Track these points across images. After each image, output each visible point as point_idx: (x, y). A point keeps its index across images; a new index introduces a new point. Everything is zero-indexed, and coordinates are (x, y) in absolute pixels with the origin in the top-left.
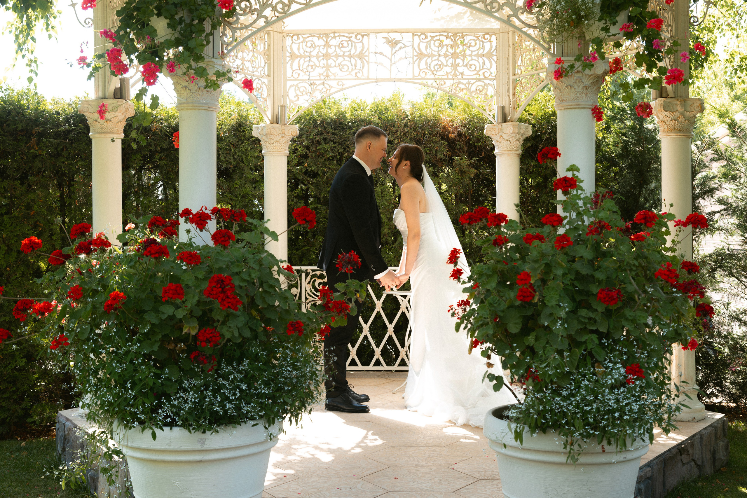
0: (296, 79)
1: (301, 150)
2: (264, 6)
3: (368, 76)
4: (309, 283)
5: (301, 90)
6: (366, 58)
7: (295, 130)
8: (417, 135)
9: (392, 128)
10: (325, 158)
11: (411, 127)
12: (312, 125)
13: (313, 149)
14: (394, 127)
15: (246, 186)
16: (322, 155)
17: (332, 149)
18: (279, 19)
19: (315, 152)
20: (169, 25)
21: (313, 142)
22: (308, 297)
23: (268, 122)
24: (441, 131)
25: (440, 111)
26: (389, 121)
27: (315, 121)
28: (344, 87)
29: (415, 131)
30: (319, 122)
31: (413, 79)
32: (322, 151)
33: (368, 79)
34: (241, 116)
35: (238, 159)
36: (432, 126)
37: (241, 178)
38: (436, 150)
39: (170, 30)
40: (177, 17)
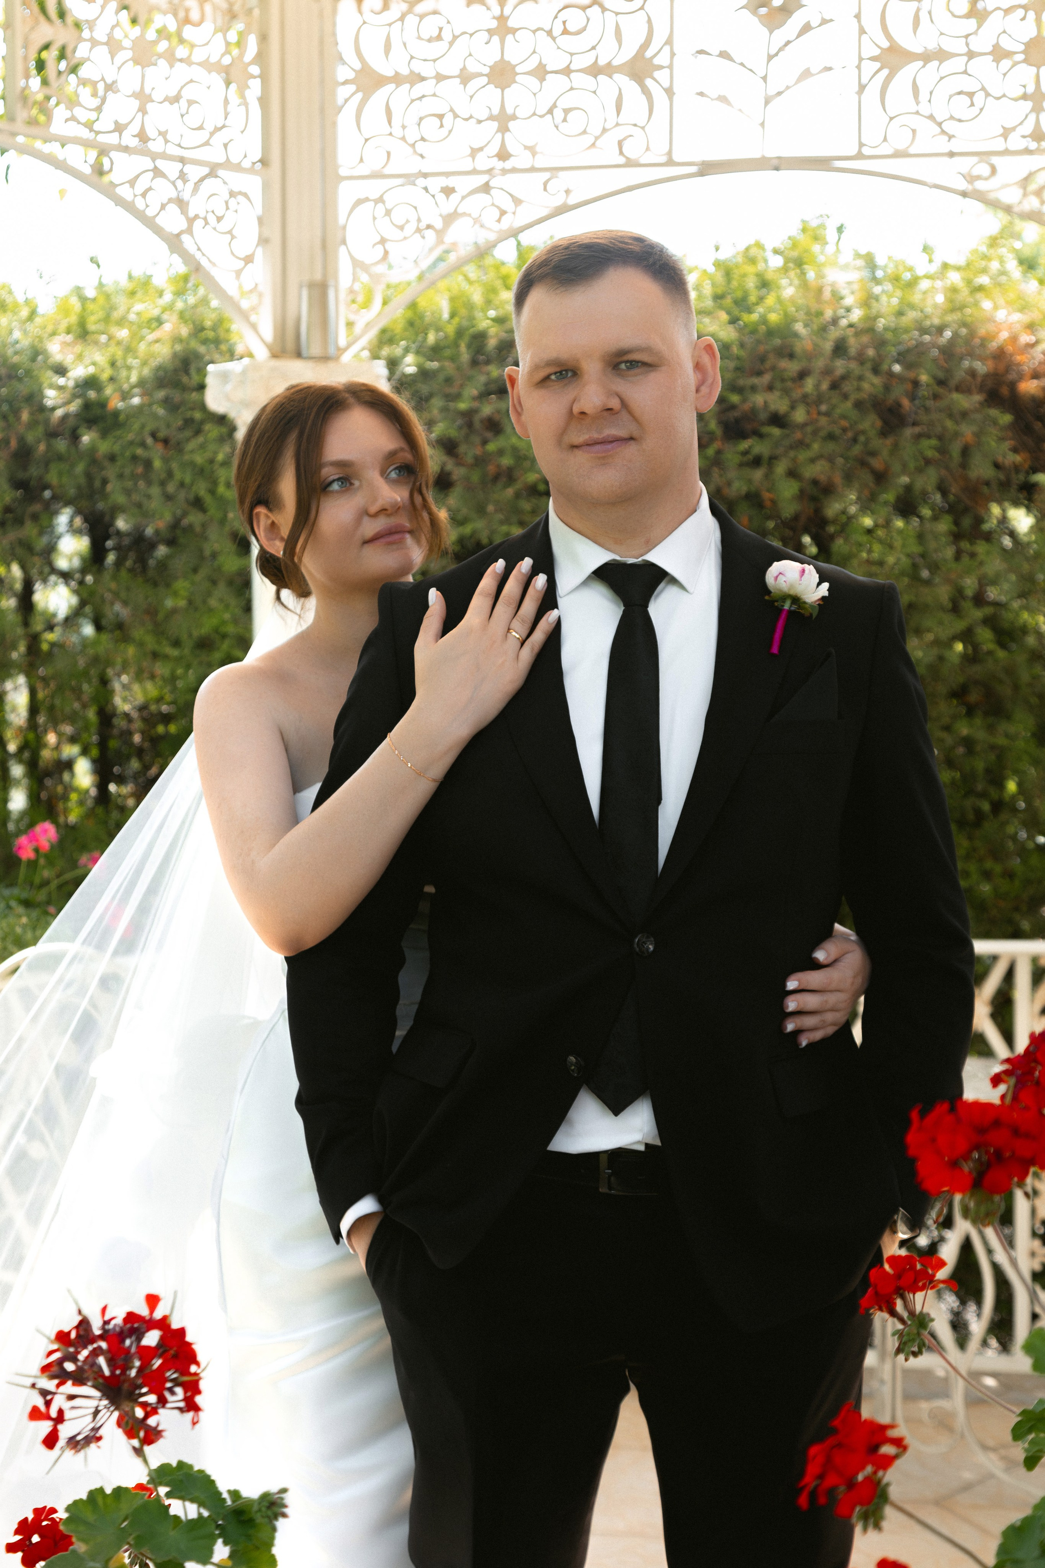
0: (377, 175)
3: (670, 153)
5: (398, 217)
6: (662, 76)
8: (887, 388)
9: (784, 364)
10: (518, 485)
11: (861, 359)
13: (469, 451)
14: (791, 356)
15: (213, 602)
19: (480, 462)
21: (470, 425)
23: (261, 353)
24: (981, 368)
25: (980, 288)
26: (771, 333)
27: (480, 338)
28: (572, 201)
29: (876, 371)
30: (492, 343)
31: (860, 156)
32: (506, 461)
33: (670, 163)
35: (182, 495)
36: (948, 351)
37: (195, 570)
38: (966, 452)
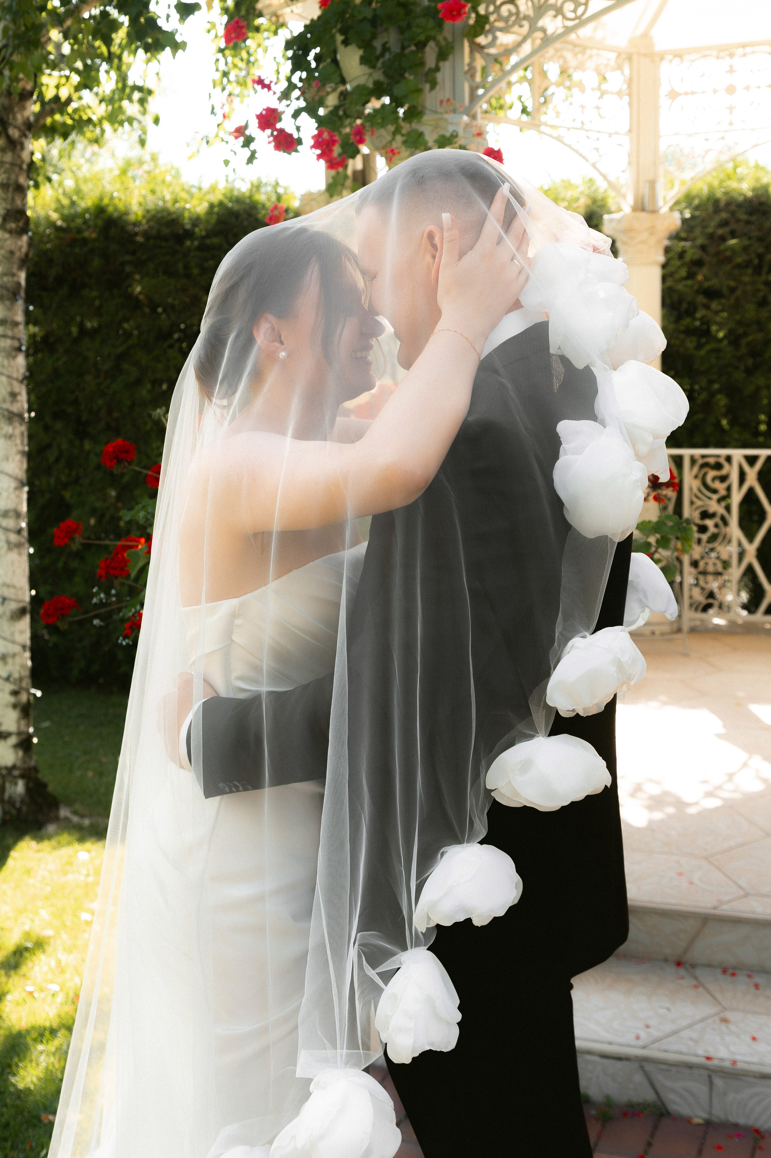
1: (692, 254)
2: (540, 10)
4: (696, 477)
7: (675, 221)
10: (733, 264)
12: (711, 209)
13: (712, 250)
16: (729, 260)
17: (745, 249)
18: (568, 30)
19: (715, 254)
20: (364, 60)
21: (712, 238)
22: (695, 499)
23: (628, 210)
27: (717, 201)
30: (723, 203)
34: (594, 201)
39: (365, 70)
40: (378, 44)
